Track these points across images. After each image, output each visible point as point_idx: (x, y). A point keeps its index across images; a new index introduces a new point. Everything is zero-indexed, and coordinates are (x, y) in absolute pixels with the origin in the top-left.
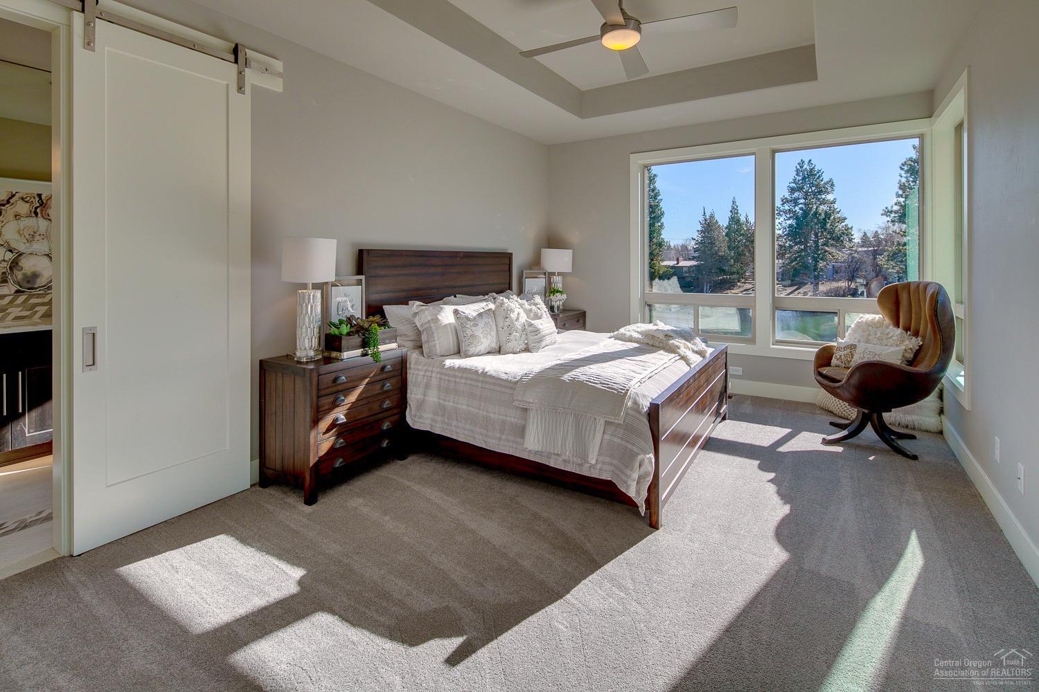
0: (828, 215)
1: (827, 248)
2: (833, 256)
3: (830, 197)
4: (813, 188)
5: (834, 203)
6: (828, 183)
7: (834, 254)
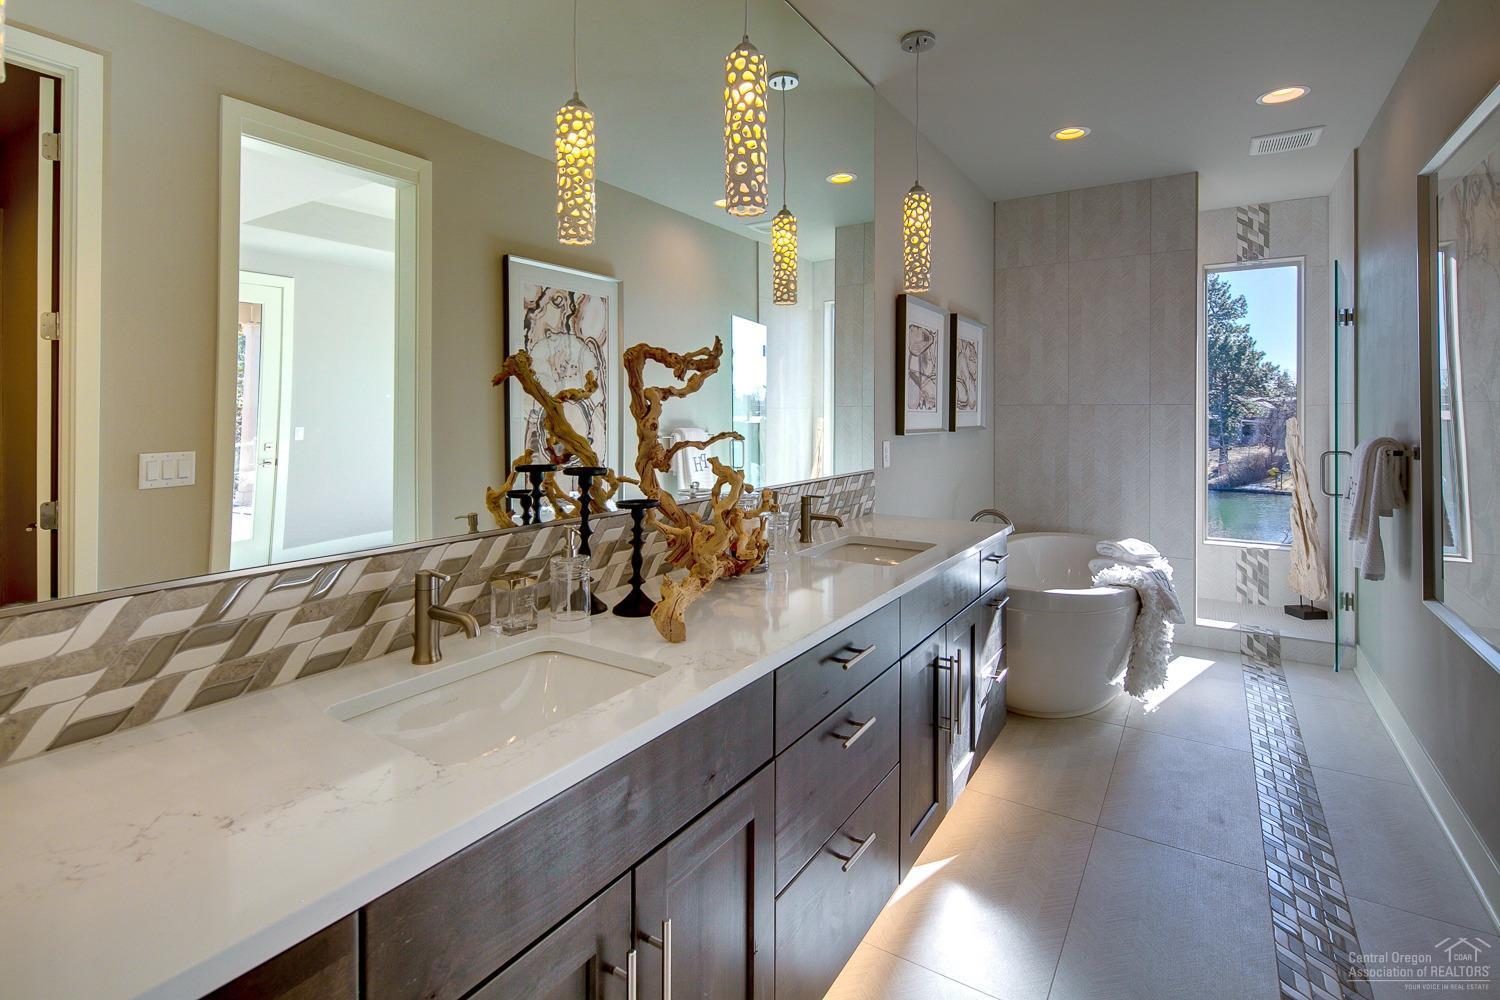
0: (1242, 350)
1: (1239, 397)
2: (1248, 409)
3: (1240, 322)
4: (1216, 310)
5: (1247, 330)
6: (1237, 301)
7: (1250, 406)
